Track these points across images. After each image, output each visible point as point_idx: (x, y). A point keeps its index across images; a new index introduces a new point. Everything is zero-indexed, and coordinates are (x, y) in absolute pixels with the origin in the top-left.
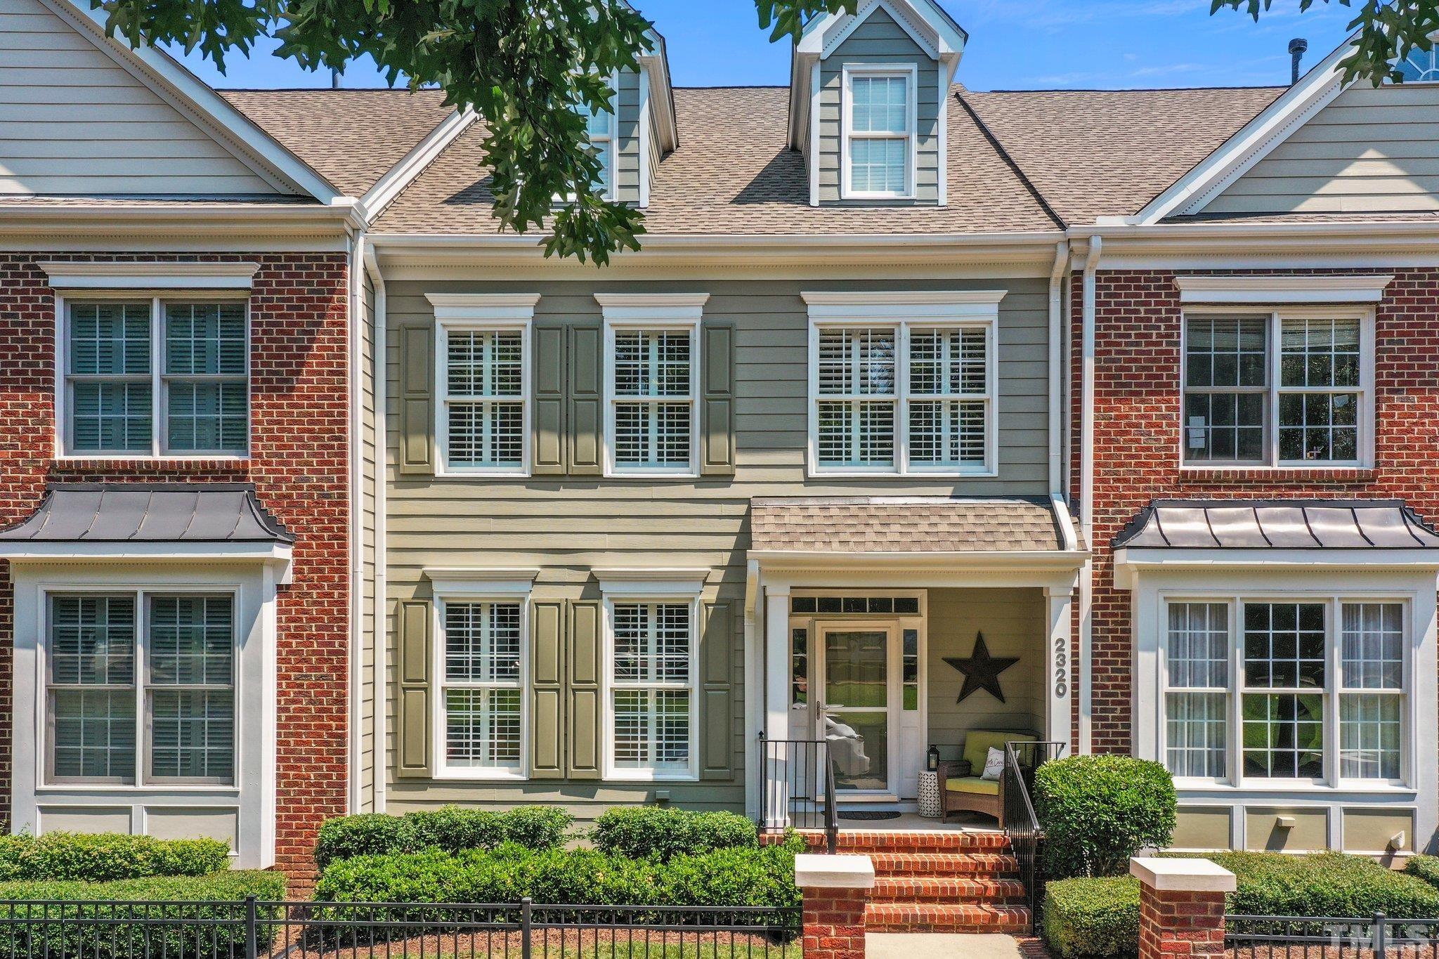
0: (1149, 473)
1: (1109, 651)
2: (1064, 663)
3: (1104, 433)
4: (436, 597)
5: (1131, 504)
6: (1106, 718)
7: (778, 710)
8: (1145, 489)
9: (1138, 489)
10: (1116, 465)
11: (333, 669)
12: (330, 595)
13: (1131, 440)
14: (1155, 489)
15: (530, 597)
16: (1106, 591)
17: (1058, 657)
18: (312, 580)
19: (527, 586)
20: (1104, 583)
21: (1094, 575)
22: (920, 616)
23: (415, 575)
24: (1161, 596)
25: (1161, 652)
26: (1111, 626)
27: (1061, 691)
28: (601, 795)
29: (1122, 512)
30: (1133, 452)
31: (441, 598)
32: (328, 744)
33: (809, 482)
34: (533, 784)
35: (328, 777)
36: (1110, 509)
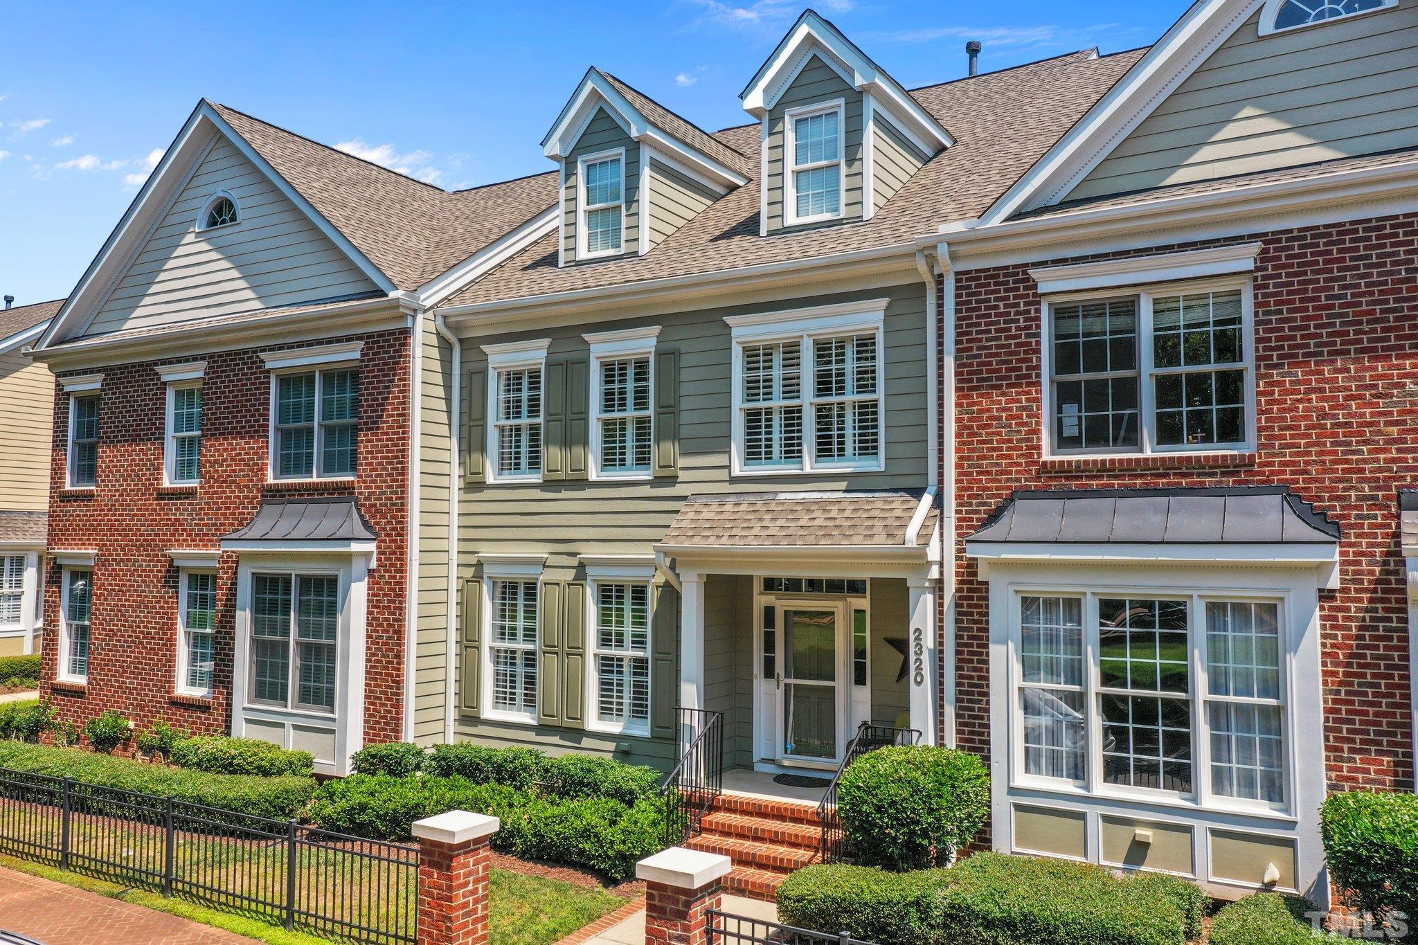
0: (1011, 465)
1: (975, 642)
2: (921, 652)
3: (967, 427)
4: (485, 576)
5: (994, 496)
6: (972, 709)
8: (1007, 480)
9: (1000, 481)
10: (979, 458)
11: (395, 632)
12: (395, 576)
13: (993, 433)
14: (1017, 480)
15: (541, 577)
16: (971, 582)
17: (916, 646)
19: (539, 569)
20: (969, 574)
21: (958, 566)
22: (866, 597)
23: (473, 559)
24: (1011, 589)
25: (1011, 645)
26: (976, 617)
27: (919, 679)
28: (586, 742)
29: (985, 504)
30: (995, 445)
31: (490, 578)
33: (734, 480)
34: (542, 729)
36: (974, 502)
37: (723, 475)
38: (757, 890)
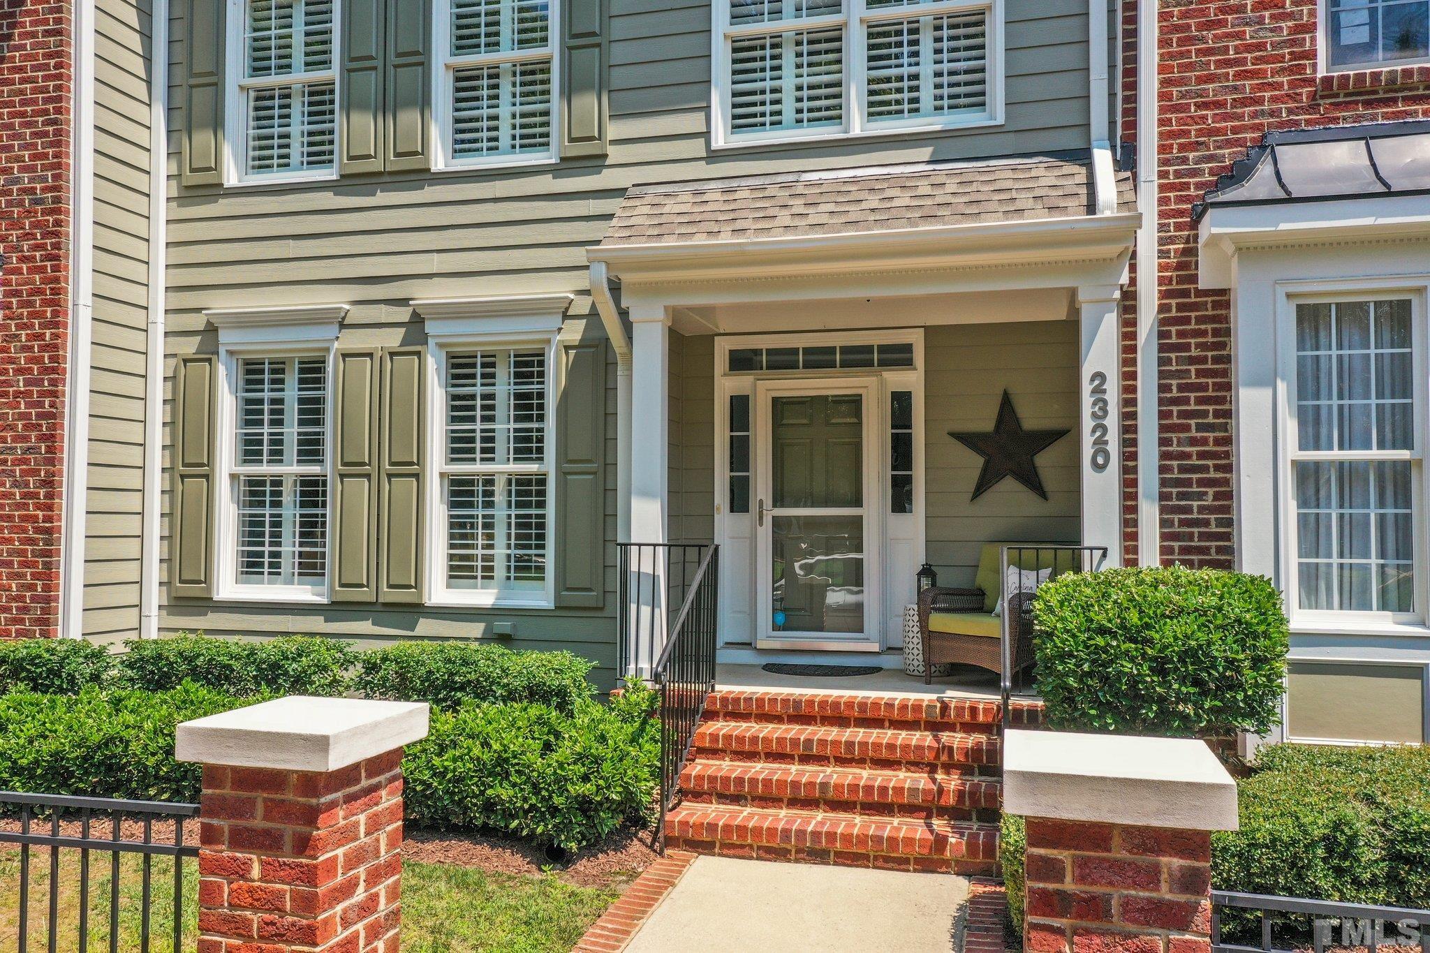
0: (1262, 87)
1: (1192, 395)
2: (1106, 413)
3: (1177, 29)
4: (222, 350)
5: (1230, 144)
6: (1188, 510)
7: (646, 494)
8: (1255, 115)
9: (1240, 117)
10: (1200, 80)
11: (42, 438)
12: (40, 337)
13: (1227, 35)
14: (1272, 113)
15: (336, 345)
16: (1185, 293)
17: (1094, 404)
18: (20, 317)
19: (332, 331)
20: (1181, 280)
21: (1162, 268)
22: (915, 369)
23: (198, 322)
24: (1281, 291)
25: (1281, 386)
26: (1194, 352)
27: (1100, 460)
28: (425, 626)
29: (1211, 158)
30: (1232, 54)
31: (231, 353)
32: (32, 541)
33: (714, 156)
34: (336, 609)
35: (32, 587)
36: (1191, 155)
37: (696, 148)
38: (855, 850)
